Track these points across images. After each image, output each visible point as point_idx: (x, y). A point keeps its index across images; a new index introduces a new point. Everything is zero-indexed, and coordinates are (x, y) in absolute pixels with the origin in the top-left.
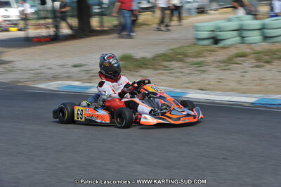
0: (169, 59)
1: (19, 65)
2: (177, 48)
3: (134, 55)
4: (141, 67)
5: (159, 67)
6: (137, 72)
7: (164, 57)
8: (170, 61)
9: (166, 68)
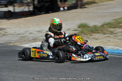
0: (113, 26)
1: (10, 31)
2: (118, 19)
3: (88, 24)
4: (94, 32)
5: (107, 32)
6: (91, 35)
7: (109, 25)
8: (114, 28)
9: (112, 33)
